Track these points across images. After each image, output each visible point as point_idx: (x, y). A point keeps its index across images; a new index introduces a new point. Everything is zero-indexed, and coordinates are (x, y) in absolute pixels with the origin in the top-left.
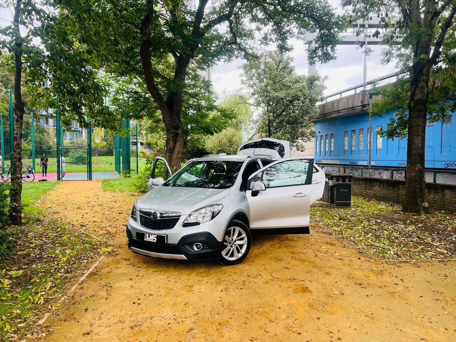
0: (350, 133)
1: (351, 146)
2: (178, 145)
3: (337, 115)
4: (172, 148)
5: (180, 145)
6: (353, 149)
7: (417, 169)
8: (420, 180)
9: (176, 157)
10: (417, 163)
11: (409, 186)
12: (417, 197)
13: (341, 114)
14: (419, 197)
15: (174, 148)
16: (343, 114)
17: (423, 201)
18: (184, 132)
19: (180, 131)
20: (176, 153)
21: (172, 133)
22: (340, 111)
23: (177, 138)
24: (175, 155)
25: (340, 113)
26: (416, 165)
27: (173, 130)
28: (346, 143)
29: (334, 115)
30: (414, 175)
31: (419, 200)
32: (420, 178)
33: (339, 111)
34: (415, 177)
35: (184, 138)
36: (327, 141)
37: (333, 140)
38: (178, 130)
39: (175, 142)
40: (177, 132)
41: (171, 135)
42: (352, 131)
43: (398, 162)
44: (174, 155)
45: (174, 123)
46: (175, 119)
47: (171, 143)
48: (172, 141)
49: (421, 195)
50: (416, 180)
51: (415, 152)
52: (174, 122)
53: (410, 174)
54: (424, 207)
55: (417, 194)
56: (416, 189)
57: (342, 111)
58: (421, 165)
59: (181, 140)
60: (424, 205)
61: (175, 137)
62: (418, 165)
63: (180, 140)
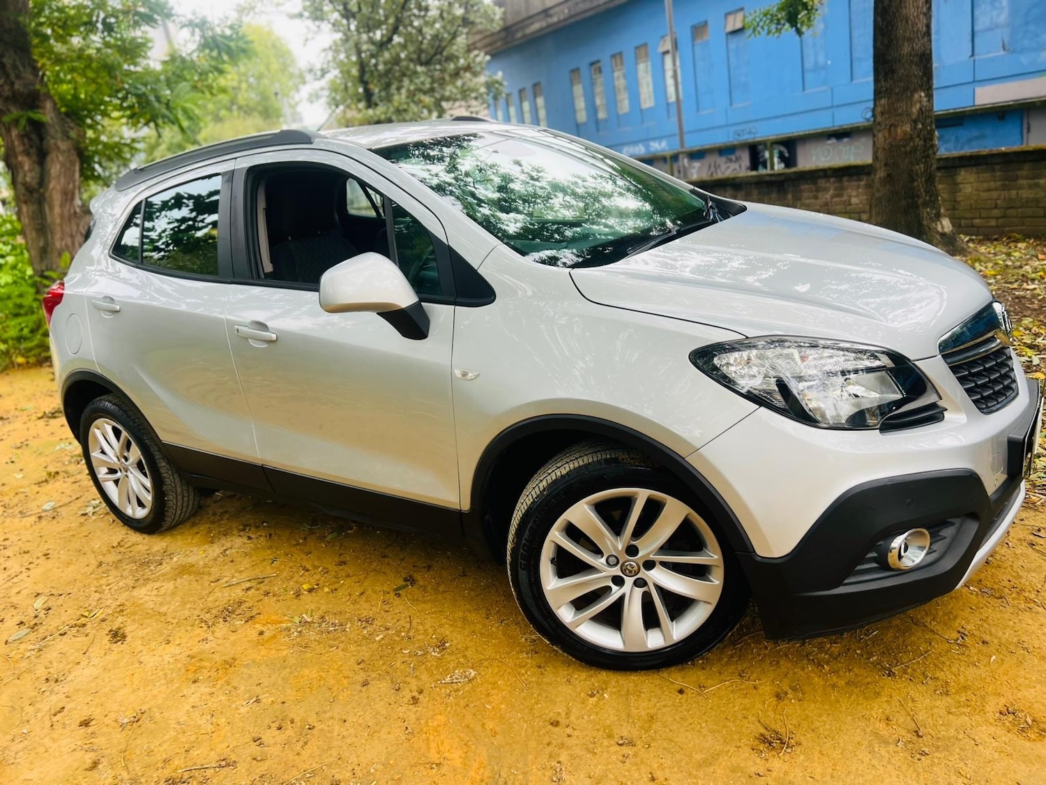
0: (585, 70)
1: (592, 109)
2: (55, 169)
3: (544, 24)
4: (34, 183)
5: (63, 165)
6: (602, 115)
7: (915, 110)
8: (925, 145)
9: (62, 216)
10: (915, 90)
11: (889, 176)
12: (918, 207)
13: (555, 19)
14: (925, 204)
15: (42, 181)
16: (562, 18)
17: (938, 216)
18: (67, 114)
19: (47, 115)
20: (57, 198)
21: (16, 122)
22: (552, 12)
23: (42, 139)
24: (57, 210)
25: (550, 16)
26: (912, 96)
27: (15, 112)
28: (580, 104)
29: (536, 26)
30: (905, 133)
31: (926, 212)
32: (925, 141)
33: (546, 12)
34: (911, 139)
35: (73, 134)
36: (526, 106)
37: (540, 101)
38: (38, 107)
39: (42, 157)
40: (36, 116)
41: (14, 133)
42: (592, 64)
43: (732, 129)
44: (51, 208)
45: (12, 84)
46: (15, 67)
47: (26, 163)
48: (28, 154)
49: (930, 196)
50: (915, 149)
51: (906, 49)
52: (12, 76)
53: (890, 130)
54: (943, 235)
55: (918, 196)
56: (913, 181)
57: (557, 9)
58: (926, 96)
59: (63, 145)
60: (939, 229)
61: (34, 136)
62: (916, 96)
63: (58, 148)
